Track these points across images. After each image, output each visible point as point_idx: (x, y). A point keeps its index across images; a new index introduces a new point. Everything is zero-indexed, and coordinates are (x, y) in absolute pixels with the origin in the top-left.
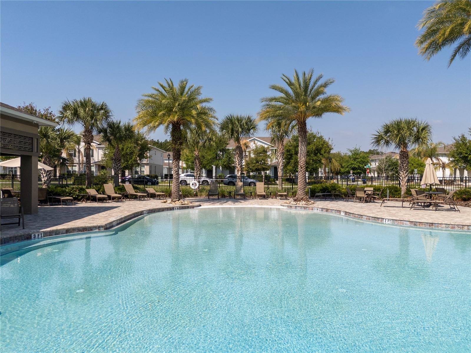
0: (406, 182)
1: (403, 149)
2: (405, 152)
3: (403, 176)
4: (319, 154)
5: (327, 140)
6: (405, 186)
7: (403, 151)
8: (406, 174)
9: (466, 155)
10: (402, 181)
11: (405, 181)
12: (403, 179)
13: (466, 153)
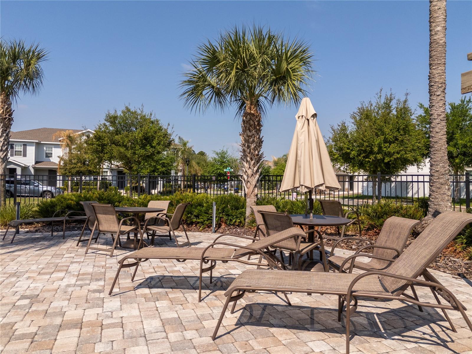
0: (256, 186)
1: (250, 108)
2: (253, 115)
3: (250, 172)
4: (148, 147)
5: (165, 127)
6: (252, 196)
7: (250, 114)
8: (255, 169)
9: (348, 151)
10: (246, 184)
11: (254, 183)
12: (250, 179)
13: (348, 149)
